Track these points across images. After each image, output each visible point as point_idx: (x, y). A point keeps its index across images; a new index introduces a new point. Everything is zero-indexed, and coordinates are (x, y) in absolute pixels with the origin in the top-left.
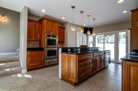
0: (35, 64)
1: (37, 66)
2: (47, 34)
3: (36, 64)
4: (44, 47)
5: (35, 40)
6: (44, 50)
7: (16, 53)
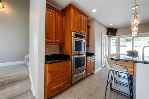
0: (58, 85)
1: (61, 88)
2: (75, 33)
3: (60, 85)
4: (70, 54)
5: (56, 43)
6: (71, 59)
7: (22, 62)
